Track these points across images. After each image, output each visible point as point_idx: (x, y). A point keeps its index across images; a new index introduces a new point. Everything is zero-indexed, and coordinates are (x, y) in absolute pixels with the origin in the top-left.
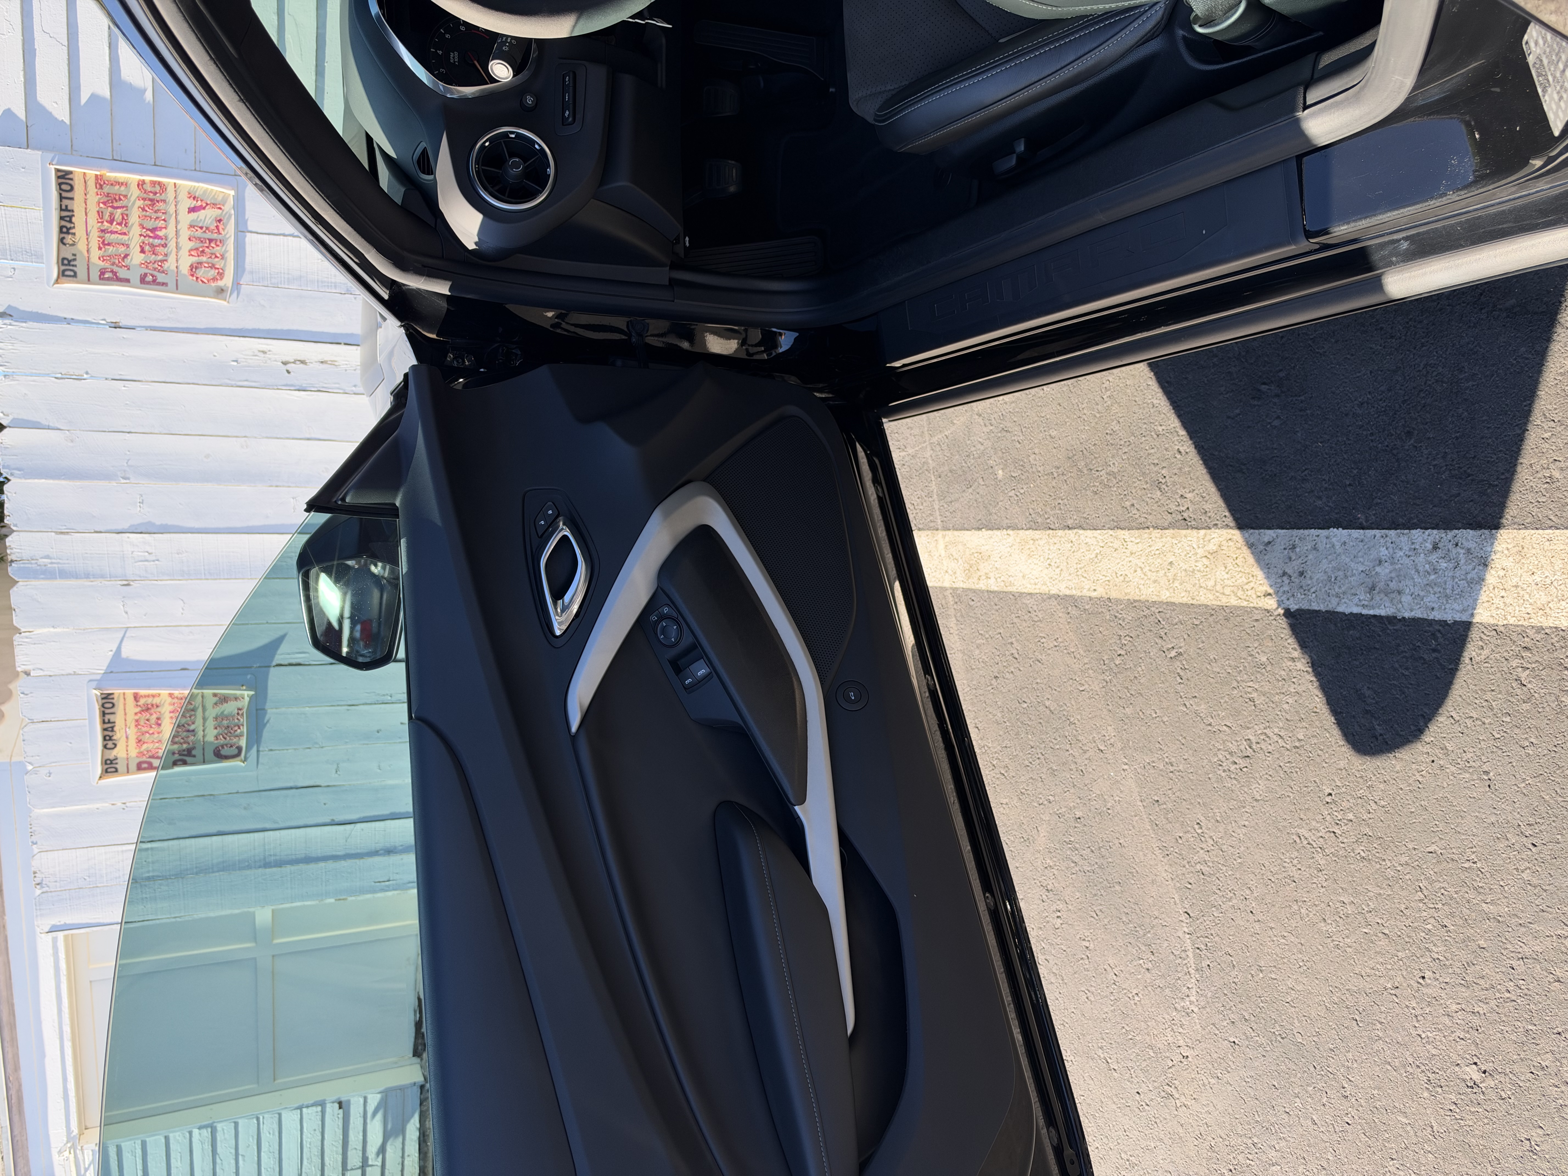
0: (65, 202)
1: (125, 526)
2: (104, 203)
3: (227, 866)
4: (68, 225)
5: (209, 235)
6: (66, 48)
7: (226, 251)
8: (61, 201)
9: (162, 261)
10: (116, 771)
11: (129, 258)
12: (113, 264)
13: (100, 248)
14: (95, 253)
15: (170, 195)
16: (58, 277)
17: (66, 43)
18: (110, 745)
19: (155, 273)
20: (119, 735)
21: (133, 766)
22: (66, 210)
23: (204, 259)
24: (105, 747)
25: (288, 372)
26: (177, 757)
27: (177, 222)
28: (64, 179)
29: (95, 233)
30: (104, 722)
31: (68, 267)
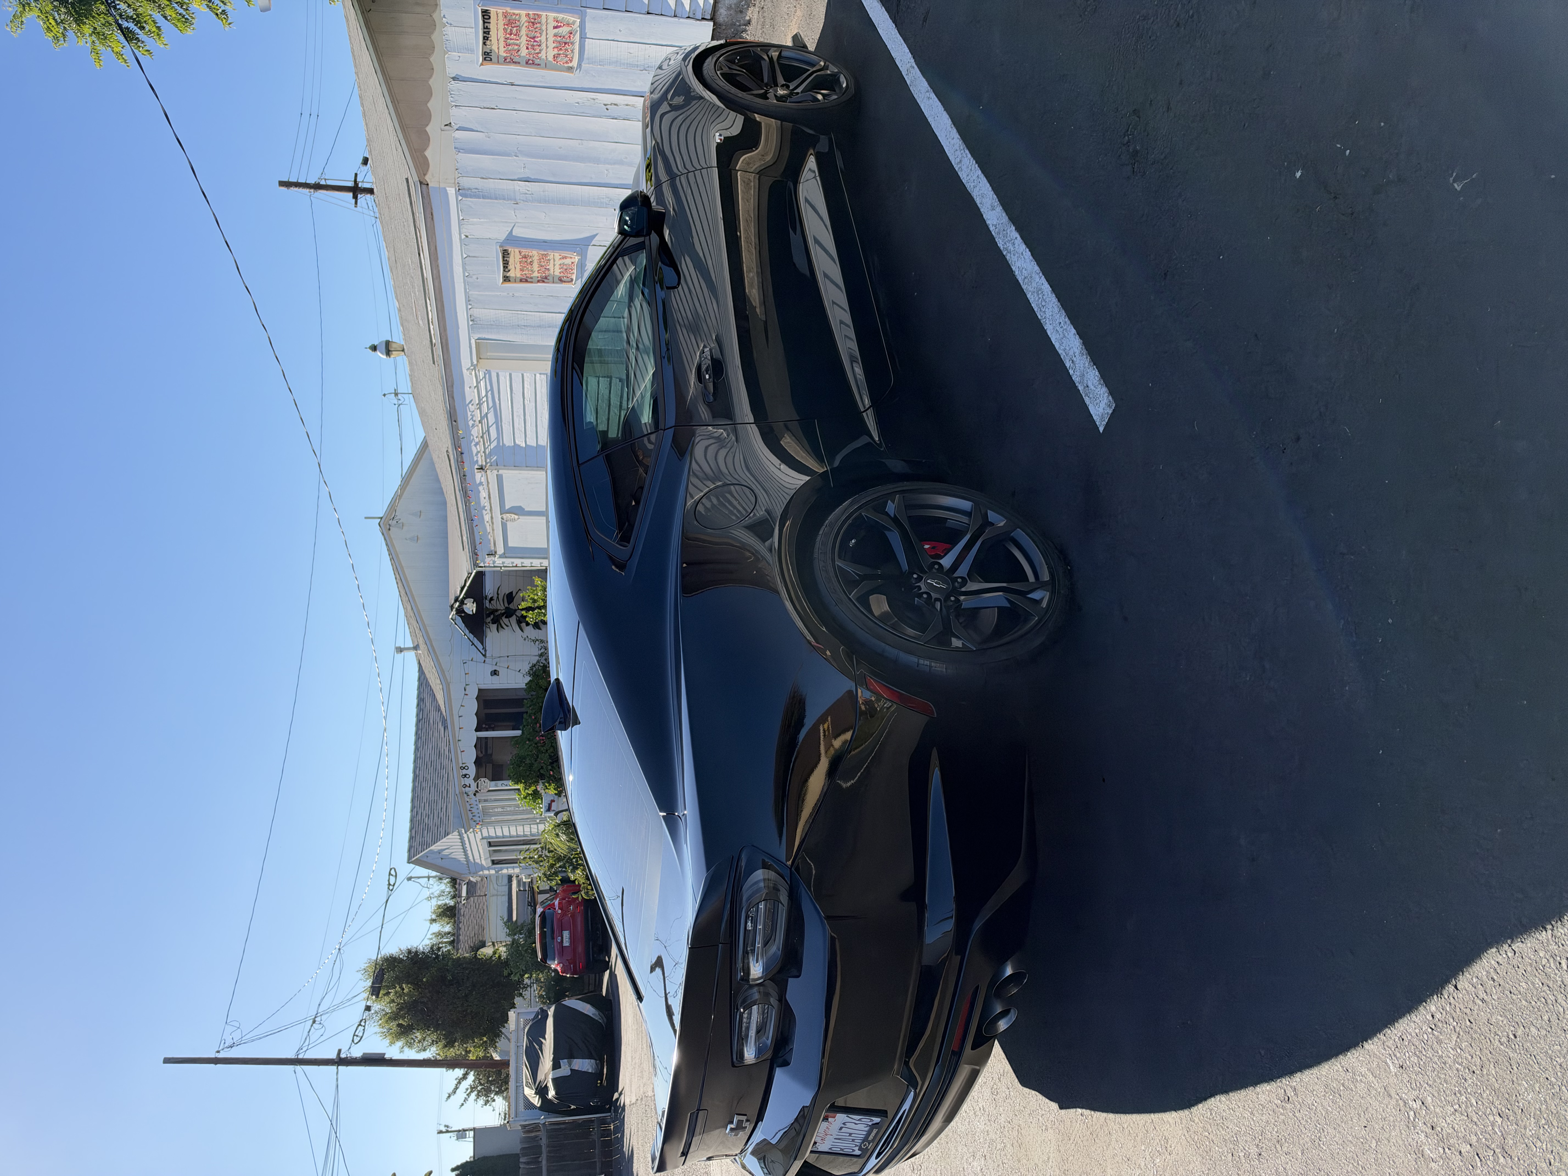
0: (486, 24)
1: (516, 178)
2: (507, 25)
5: (565, 40)
7: (574, 49)
8: (484, 24)
9: (538, 54)
10: (510, 281)
11: (520, 52)
12: (512, 55)
13: (504, 47)
14: (502, 49)
15: (544, 20)
16: (483, 61)
18: (507, 270)
20: (511, 266)
21: (518, 280)
23: (561, 52)
24: (504, 271)
25: (607, 109)
26: (539, 279)
27: (547, 34)
28: (486, 14)
29: (502, 40)
30: (504, 260)
31: (487, 56)
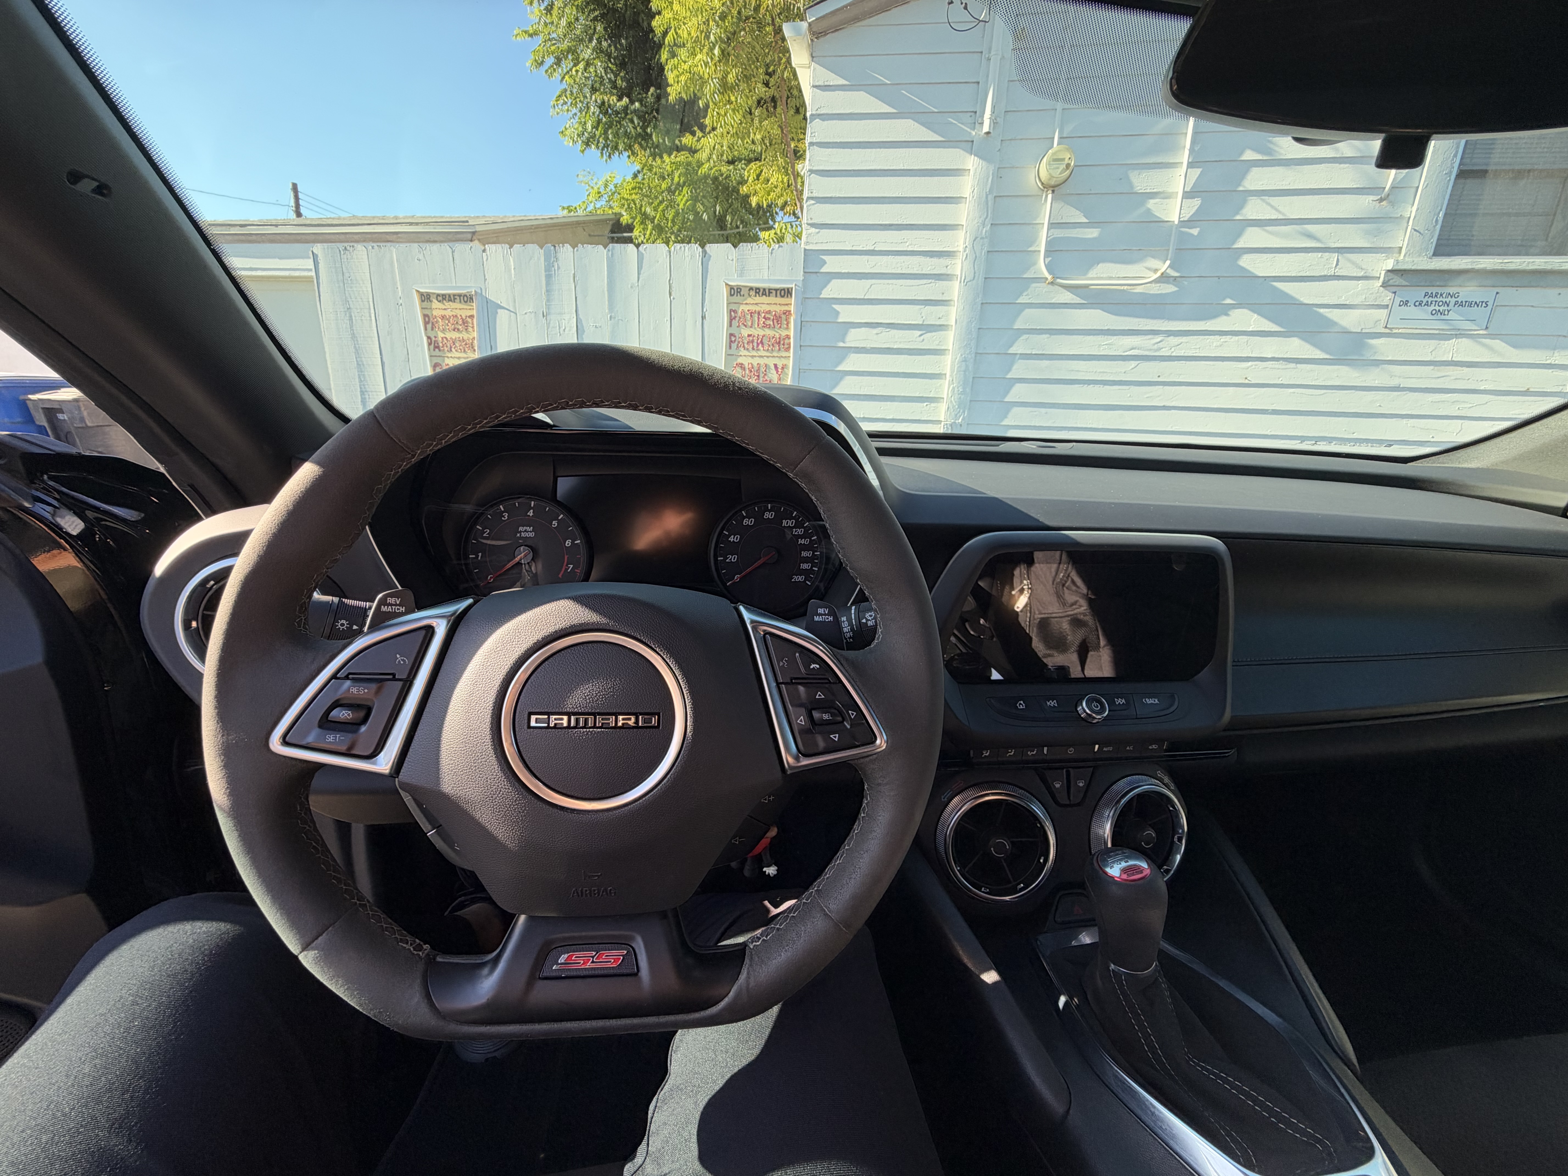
0: (774, 292)
1: (581, 316)
2: (775, 315)
3: (360, 366)
4: (761, 293)
5: (762, 375)
6: (862, 297)
8: (774, 290)
9: (744, 346)
10: (423, 301)
11: (744, 328)
12: (740, 318)
13: (748, 311)
14: (746, 308)
15: (784, 354)
16: (729, 285)
17: (866, 297)
18: (440, 298)
19: (736, 343)
20: (448, 305)
21: (427, 312)
22: (770, 293)
23: (747, 372)
24: (438, 295)
26: (433, 339)
27: (768, 357)
28: (787, 293)
29: (757, 308)
30: (454, 295)
31: (735, 291)
